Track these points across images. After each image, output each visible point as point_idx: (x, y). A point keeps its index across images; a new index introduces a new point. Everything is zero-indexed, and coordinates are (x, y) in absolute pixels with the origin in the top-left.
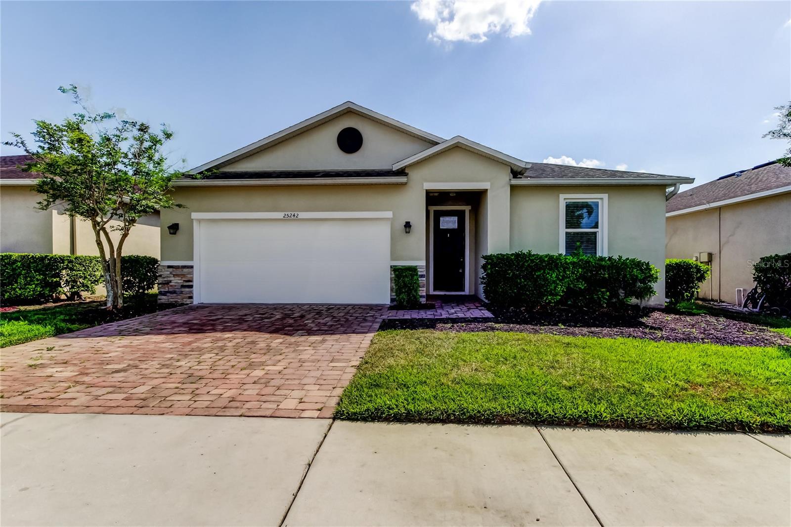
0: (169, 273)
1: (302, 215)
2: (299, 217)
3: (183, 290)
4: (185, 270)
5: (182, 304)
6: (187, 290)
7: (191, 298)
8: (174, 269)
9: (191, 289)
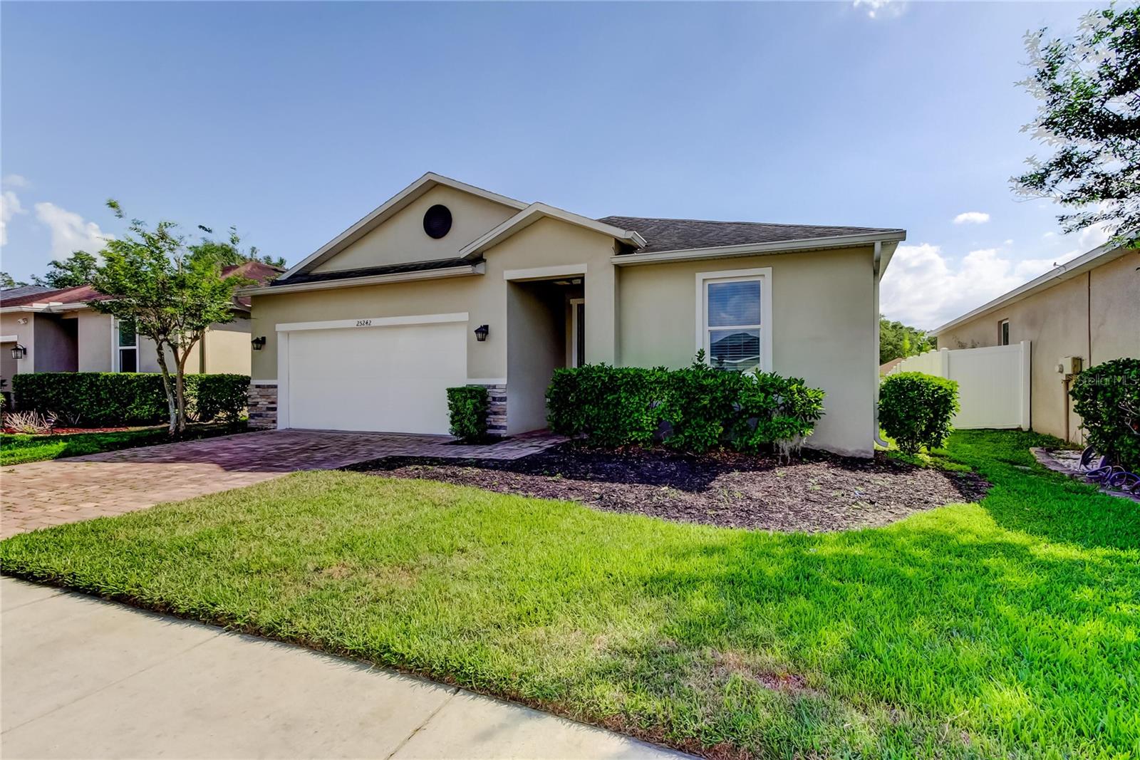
0: (256, 393)
1: (376, 322)
2: (372, 324)
3: (268, 412)
4: (271, 390)
5: (266, 429)
6: (272, 413)
7: (274, 422)
8: (261, 389)
9: (275, 412)
